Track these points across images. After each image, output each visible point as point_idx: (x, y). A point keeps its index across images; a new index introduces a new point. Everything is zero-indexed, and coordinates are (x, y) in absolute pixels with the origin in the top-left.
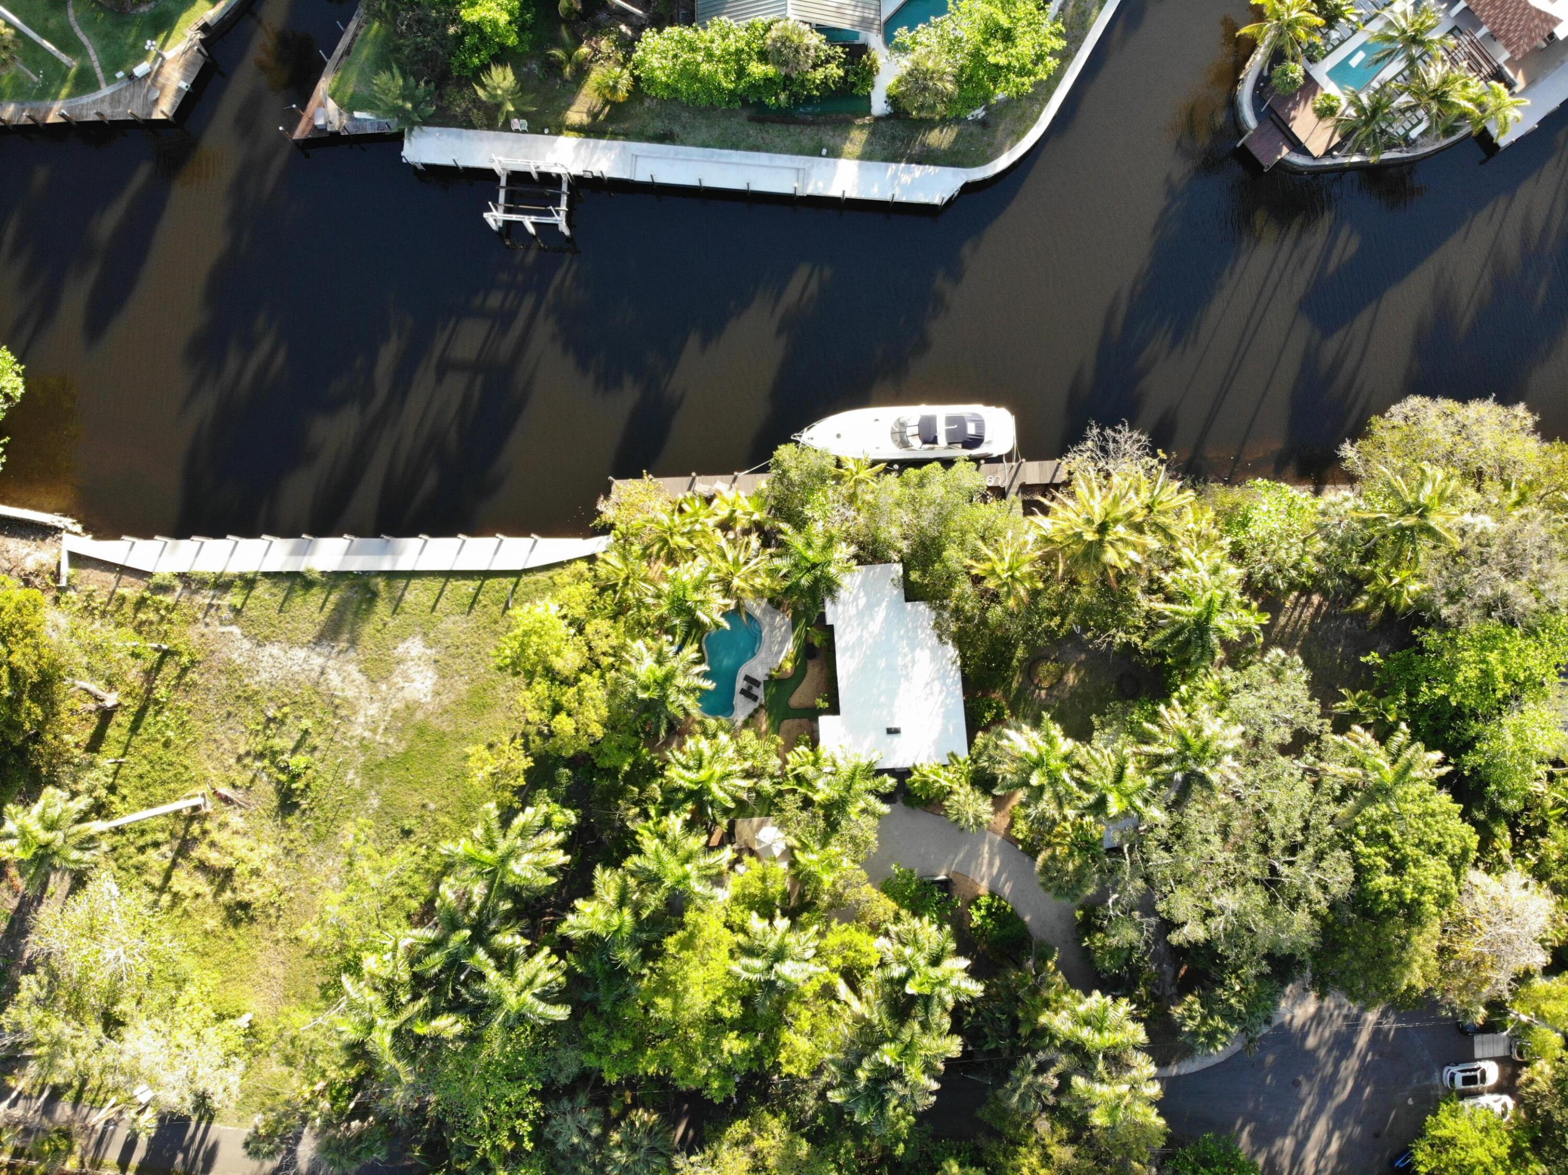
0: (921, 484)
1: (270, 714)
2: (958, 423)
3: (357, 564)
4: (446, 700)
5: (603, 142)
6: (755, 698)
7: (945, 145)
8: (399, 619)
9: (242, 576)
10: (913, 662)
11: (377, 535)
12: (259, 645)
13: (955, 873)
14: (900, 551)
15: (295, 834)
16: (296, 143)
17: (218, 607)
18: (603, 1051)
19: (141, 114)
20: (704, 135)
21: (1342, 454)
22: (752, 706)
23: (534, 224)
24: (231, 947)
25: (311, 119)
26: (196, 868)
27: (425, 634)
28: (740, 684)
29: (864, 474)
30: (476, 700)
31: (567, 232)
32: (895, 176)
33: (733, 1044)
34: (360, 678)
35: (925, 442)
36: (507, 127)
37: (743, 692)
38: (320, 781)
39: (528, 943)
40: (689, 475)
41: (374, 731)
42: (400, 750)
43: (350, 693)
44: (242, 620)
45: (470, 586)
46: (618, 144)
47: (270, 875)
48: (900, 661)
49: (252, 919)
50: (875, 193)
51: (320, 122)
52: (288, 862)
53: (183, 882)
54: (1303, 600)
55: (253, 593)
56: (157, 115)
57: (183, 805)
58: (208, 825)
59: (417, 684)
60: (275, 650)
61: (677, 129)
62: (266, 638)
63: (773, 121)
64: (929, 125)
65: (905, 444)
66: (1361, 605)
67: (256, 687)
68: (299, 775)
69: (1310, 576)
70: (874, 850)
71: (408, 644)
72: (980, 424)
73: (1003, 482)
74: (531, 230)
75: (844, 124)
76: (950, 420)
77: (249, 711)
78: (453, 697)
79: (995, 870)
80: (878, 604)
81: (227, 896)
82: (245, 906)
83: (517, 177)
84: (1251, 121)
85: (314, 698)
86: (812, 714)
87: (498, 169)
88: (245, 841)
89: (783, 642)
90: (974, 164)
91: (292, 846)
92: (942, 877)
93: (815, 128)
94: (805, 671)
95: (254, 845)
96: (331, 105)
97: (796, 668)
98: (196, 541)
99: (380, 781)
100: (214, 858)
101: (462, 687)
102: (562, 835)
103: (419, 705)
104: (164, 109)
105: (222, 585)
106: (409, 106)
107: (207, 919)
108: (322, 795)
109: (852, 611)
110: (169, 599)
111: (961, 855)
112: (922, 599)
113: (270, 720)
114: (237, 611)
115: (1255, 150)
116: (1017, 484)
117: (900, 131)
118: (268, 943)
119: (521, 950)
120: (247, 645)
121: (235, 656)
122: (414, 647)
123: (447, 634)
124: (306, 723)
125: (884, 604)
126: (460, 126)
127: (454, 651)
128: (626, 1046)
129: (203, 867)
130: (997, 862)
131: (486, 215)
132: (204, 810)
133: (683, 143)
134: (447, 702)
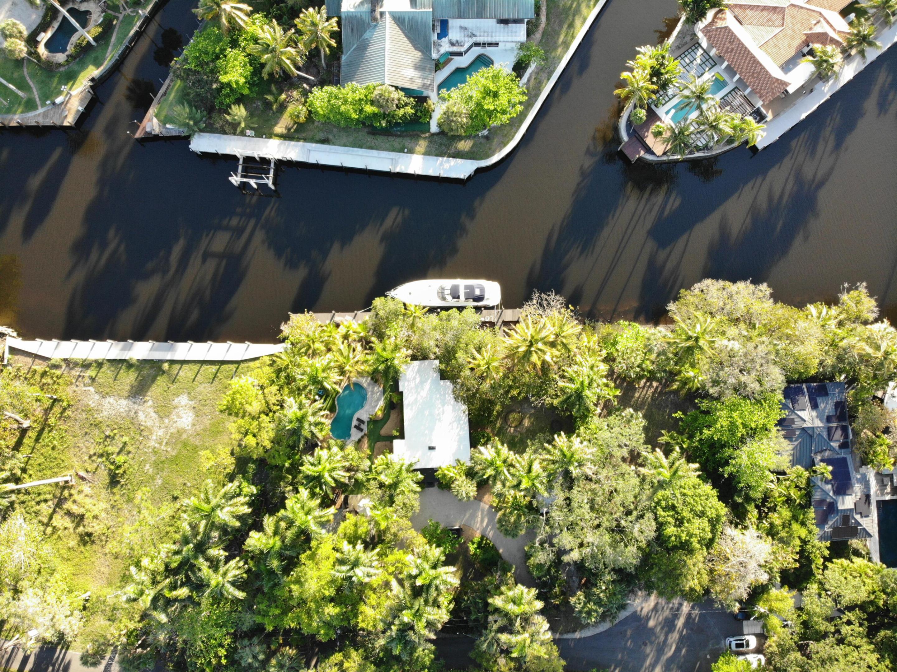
0: (448, 319)
1: (107, 433)
2: (470, 289)
3: (157, 356)
4: (198, 428)
5: (293, 143)
6: (361, 430)
7: (467, 149)
8: (176, 385)
9: (96, 361)
10: (443, 412)
11: (166, 341)
12: (103, 397)
13: (464, 525)
14: (435, 353)
15: (117, 497)
16: (137, 139)
17: (83, 377)
18: (265, 615)
19: (58, 123)
20: (344, 140)
21: (669, 308)
22: (360, 435)
23: (256, 183)
24: (81, 556)
25: (144, 128)
26: (66, 514)
27: (189, 393)
28: (355, 422)
29: (418, 313)
30: (214, 429)
31: (273, 187)
32: (441, 164)
33: (331, 610)
34: (154, 416)
35: (454, 298)
36: (243, 134)
37: (356, 427)
38: (131, 470)
39: (227, 554)
40: (331, 312)
41: (161, 444)
42: (173, 454)
43: (149, 424)
44: (95, 384)
45: (214, 368)
46: (301, 143)
47: (103, 518)
48: (437, 412)
49: (93, 542)
50: (431, 172)
51: (148, 129)
52: (113, 512)
53: (59, 521)
54: (648, 384)
55: (102, 370)
56: (66, 124)
57: (60, 479)
58: (72, 491)
59: (183, 420)
60: (111, 400)
61: (331, 137)
62: (107, 393)
63: (380, 134)
64: (460, 138)
65: (444, 299)
66: (675, 387)
67: (100, 419)
68: (120, 466)
69: (649, 372)
70: (417, 511)
71: (180, 398)
72: (482, 290)
73: (494, 320)
74: (255, 186)
75: (416, 137)
76: (466, 287)
77: (96, 432)
78: (202, 427)
79: (485, 524)
80: (426, 381)
81: (81, 529)
82: (89, 535)
83: (249, 160)
84: (625, 137)
85: (130, 426)
86: (391, 438)
87: (238, 155)
88: (91, 500)
89: (378, 400)
90: (481, 159)
91: (114, 504)
92: (457, 527)
93: (401, 139)
94: (389, 416)
95: (96, 502)
96: (155, 120)
97: (384, 415)
98: (73, 342)
99: (162, 470)
100: (75, 509)
101: (207, 421)
102: (247, 498)
103: (184, 430)
104: (69, 120)
105: (86, 365)
106: (191, 123)
107: (70, 541)
108: (132, 477)
109: (412, 385)
110: (58, 372)
111: (467, 515)
112: (448, 379)
113: (107, 437)
114: (93, 379)
115: (626, 152)
116: (501, 321)
117: (444, 140)
118: (101, 555)
119: (222, 558)
120: (97, 397)
121: (90, 403)
122: (183, 400)
123: (200, 393)
124: (125, 439)
125: (429, 381)
126: (220, 133)
127: (204, 402)
128: (277, 612)
129: (69, 513)
130: (486, 520)
131: (230, 178)
132: (70, 484)
133: (334, 144)
134: (198, 429)
